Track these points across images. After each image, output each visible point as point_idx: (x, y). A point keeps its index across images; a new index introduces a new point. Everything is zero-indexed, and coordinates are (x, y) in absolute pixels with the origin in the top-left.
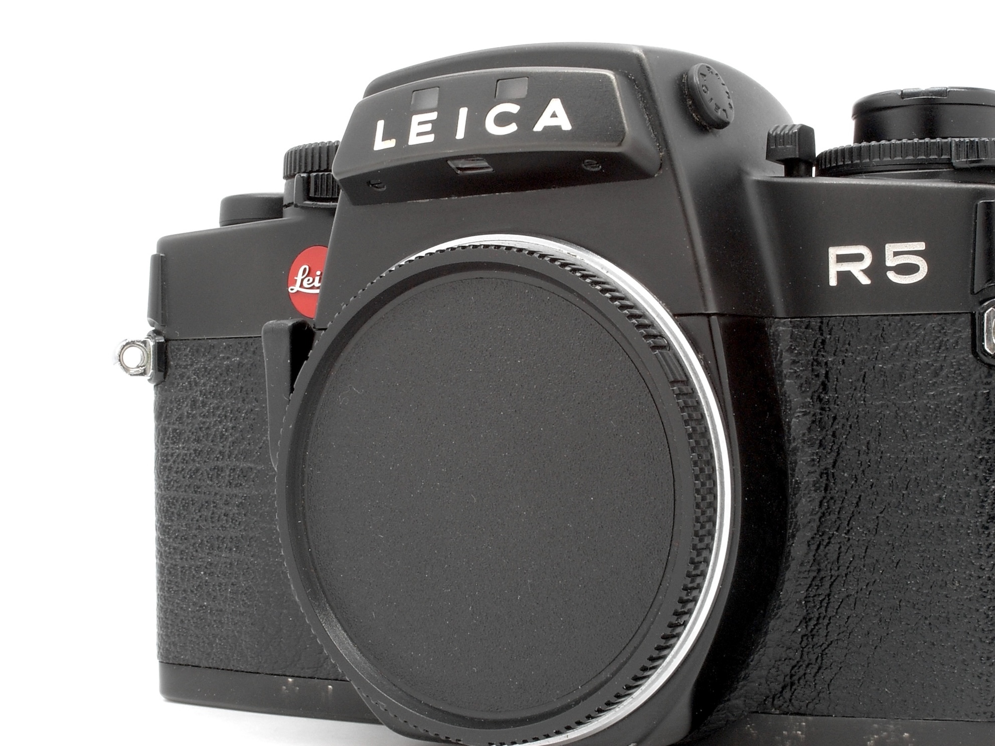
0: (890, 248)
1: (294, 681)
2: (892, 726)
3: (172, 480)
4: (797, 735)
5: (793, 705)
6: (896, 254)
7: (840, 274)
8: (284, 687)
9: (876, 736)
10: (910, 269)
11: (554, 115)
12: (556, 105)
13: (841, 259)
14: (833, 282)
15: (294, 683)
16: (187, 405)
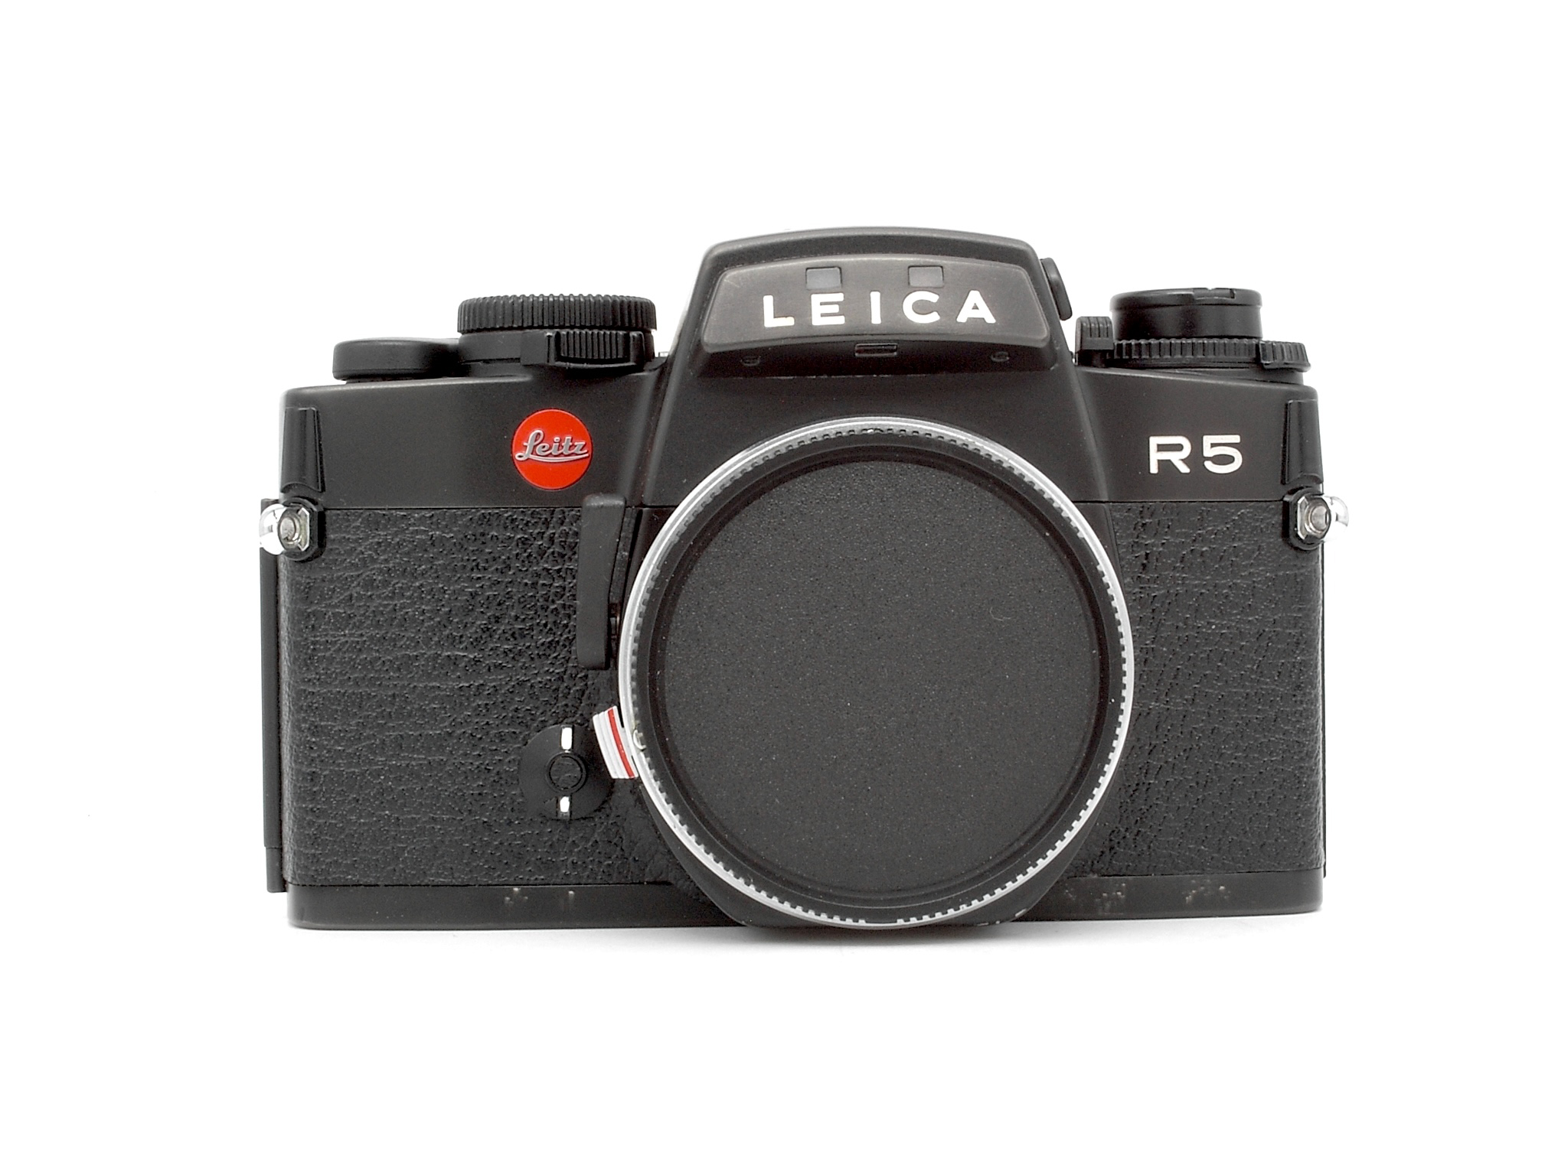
0: (1208, 440)
1: (522, 891)
2: (1208, 881)
3: (334, 672)
4: (1117, 895)
5: (1112, 867)
6: (1213, 445)
7: (1160, 462)
8: (508, 898)
9: (1194, 891)
10: (1227, 460)
11: (976, 307)
12: (975, 297)
13: (1161, 448)
14: (1154, 469)
15: (522, 893)
16: (359, 584)
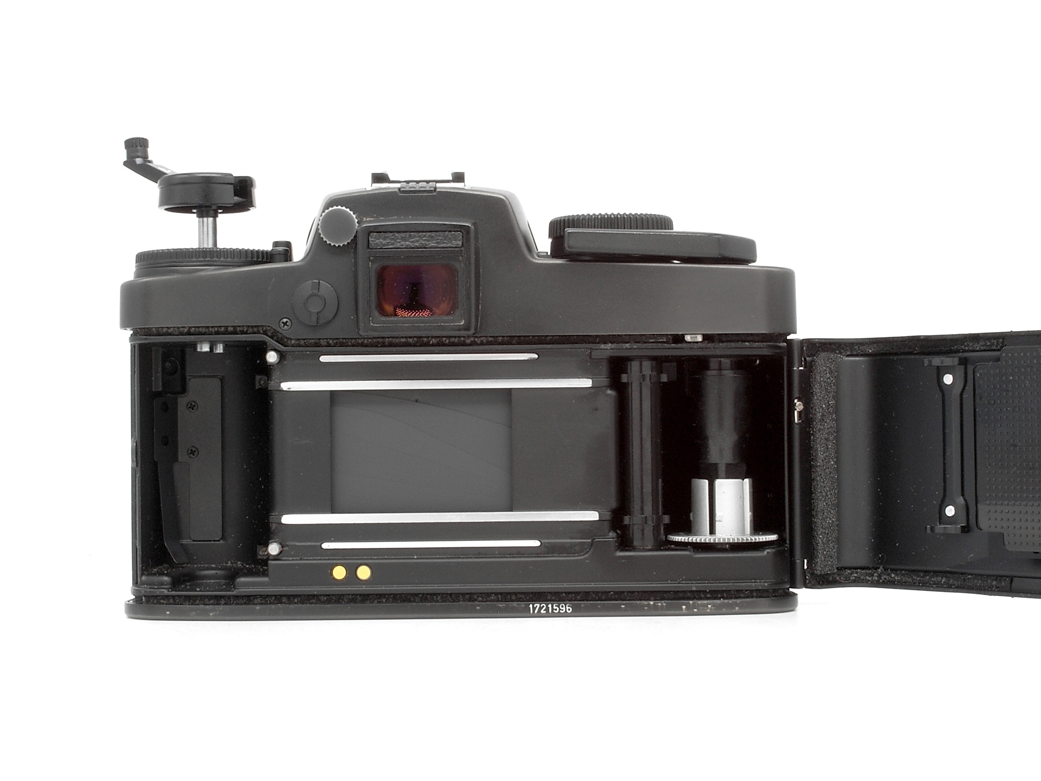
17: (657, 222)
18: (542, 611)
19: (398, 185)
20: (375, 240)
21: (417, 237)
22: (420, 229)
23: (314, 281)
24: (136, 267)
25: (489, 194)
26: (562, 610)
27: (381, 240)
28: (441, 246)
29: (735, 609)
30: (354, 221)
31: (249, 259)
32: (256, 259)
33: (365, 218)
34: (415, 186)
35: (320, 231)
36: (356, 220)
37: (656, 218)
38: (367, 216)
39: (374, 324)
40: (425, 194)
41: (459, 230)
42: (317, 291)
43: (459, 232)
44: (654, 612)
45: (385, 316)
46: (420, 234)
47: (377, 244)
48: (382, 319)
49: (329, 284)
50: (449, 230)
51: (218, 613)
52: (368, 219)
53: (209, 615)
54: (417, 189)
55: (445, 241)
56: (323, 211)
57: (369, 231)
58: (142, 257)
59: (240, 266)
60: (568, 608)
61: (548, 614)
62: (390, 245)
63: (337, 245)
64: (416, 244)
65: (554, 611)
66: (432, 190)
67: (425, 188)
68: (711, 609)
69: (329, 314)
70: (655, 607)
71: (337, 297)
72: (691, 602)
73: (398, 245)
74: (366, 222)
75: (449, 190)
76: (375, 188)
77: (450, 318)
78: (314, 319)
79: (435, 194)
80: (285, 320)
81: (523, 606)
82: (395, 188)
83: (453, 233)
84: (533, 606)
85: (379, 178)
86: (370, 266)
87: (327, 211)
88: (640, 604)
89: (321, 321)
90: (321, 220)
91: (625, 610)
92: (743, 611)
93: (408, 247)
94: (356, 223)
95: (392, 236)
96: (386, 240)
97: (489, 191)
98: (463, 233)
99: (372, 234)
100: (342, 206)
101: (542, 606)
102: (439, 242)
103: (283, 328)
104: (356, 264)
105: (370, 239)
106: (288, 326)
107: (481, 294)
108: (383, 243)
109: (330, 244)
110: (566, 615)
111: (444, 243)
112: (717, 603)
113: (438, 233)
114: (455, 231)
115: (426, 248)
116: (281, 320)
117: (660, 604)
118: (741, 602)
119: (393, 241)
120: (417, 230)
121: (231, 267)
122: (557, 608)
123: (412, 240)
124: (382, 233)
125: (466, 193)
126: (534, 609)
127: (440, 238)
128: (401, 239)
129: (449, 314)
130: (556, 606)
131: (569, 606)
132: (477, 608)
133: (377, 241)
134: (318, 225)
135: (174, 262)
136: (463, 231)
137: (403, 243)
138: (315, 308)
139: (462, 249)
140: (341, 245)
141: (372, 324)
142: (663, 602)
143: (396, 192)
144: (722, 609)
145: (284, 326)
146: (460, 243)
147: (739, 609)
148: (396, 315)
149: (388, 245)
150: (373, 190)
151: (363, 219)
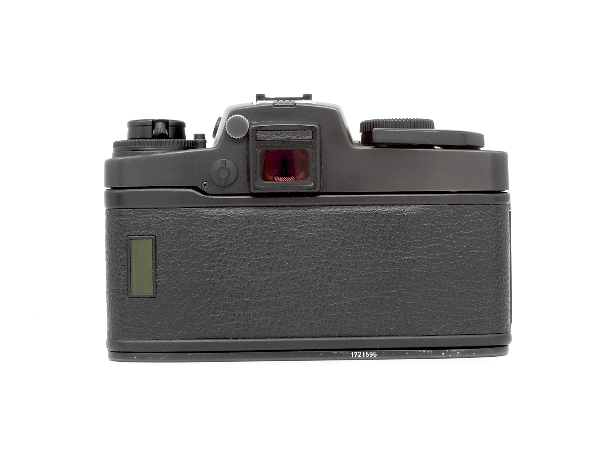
17: (426, 123)
18: (359, 356)
19: (272, 102)
20: (260, 135)
21: (285, 133)
22: (287, 129)
23: (223, 159)
24: (113, 150)
25: (327, 108)
26: (371, 355)
27: (264, 135)
28: (299, 139)
29: (473, 354)
30: (247, 124)
31: (183, 146)
32: (186, 146)
33: (253, 122)
34: (283, 102)
35: (227, 130)
36: (248, 123)
37: (426, 121)
38: (254, 120)
39: (259, 185)
40: (289, 107)
41: (310, 129)
42: (225, 166)
43: (310, 131)
44: (425, 357)
45: (266, 180)
46: (287, 131)
47: (261, 138)
48: (264, 182)
49: (231, 161)
50: (304, 129)
51: (165, 358)
52: (255, 122)
53: (160, 359)
54: (284, 104)
55: (302, 136)
56: (228, 118)
57: (257, 130)
58: (118, 144)
59: (177, 150)
60: (374, 354)
61: (362, 358)
62: (269, 138)
63: (237, 138)
64: (284, 138)
65: (366, 356)
66: (293, 105)
67: (289, 103)
68: (459, 355)
69: (232, 179)
70: (426, 354)
71: (237, 169)
72: (447, 350)
73: (274, 138)
74: (254, 124)
75: (303, 105)
76: (259, 103)
77: (305, 182)
78: (223, 183)
79: (295, 107)
80: (205, 183)
81: (348, 353)
82: (271, 104)
83: (307, 131)
84: (354, 353)
85: (260, 97)
86: (257, 150)
87: (230, 118)
88: (417, 352)
89: (227, 184)
90: (227, 123)
91: (408, 355)
92: (477, 355)
93: (280, 139)
94: (248, 125)
95: (270, 133)
96: (267, 135)
97: (327, 105)
98: (312, 131)
99: (258, 132)
100: (240, 115)
101: (359, 353)
102: (298, 136)
103: (204, 188)
104: (248, 149)
105: (257, 135)
106: (207, 186)
107: (322, 168)
108: (265, 137)
109: (232, 137)
110: (373, 358)
111: (301, 137)
112: (463, 351)
113: (297, 131)
114: (307, 130)
115: (291, 140)
116: (202, 183)
117: (429, 352)
118: (477, 350)
119: (270, 136)
120: (285, 129)
121: (172, 151)
122: (368, 354)
123: (282, 135)
124: (264, 131)
125: (313, 107)
126: (354, 355)
127: (299, 134)
128: (276, 135)
129: (304, 179)
130: (367, 353)
131: (375, 353)
132: (320, 354)
133: (261, 136)
134: (225, 126)
135: (138, 148)
136: (312, 130)
137: (276, 137)
138: (224, 175)
139: (312, 140)
140: (239, 138)
141: (258, 185)
142: (431, 350)
143: (271, 106)
144: (466, 355)
145: (204, 186)
146: (311, 137)
147: (475, 355)
148: (274, 180)
149: (268, 138)
150: (257, 105)
151: (252, 122)
